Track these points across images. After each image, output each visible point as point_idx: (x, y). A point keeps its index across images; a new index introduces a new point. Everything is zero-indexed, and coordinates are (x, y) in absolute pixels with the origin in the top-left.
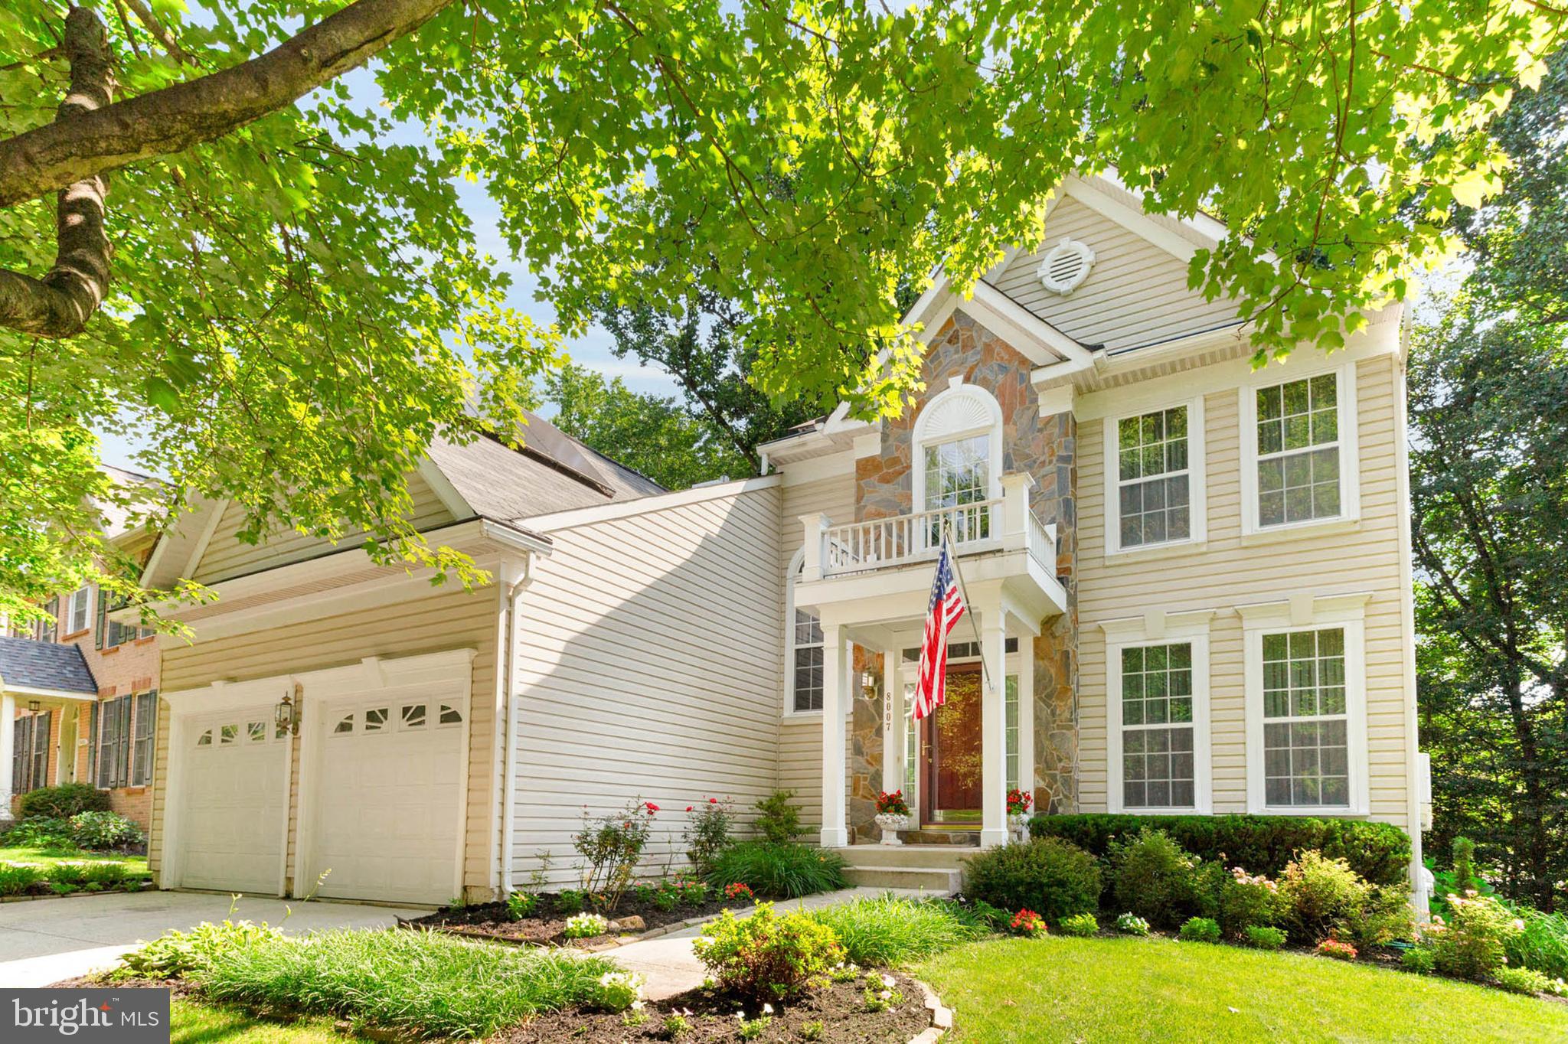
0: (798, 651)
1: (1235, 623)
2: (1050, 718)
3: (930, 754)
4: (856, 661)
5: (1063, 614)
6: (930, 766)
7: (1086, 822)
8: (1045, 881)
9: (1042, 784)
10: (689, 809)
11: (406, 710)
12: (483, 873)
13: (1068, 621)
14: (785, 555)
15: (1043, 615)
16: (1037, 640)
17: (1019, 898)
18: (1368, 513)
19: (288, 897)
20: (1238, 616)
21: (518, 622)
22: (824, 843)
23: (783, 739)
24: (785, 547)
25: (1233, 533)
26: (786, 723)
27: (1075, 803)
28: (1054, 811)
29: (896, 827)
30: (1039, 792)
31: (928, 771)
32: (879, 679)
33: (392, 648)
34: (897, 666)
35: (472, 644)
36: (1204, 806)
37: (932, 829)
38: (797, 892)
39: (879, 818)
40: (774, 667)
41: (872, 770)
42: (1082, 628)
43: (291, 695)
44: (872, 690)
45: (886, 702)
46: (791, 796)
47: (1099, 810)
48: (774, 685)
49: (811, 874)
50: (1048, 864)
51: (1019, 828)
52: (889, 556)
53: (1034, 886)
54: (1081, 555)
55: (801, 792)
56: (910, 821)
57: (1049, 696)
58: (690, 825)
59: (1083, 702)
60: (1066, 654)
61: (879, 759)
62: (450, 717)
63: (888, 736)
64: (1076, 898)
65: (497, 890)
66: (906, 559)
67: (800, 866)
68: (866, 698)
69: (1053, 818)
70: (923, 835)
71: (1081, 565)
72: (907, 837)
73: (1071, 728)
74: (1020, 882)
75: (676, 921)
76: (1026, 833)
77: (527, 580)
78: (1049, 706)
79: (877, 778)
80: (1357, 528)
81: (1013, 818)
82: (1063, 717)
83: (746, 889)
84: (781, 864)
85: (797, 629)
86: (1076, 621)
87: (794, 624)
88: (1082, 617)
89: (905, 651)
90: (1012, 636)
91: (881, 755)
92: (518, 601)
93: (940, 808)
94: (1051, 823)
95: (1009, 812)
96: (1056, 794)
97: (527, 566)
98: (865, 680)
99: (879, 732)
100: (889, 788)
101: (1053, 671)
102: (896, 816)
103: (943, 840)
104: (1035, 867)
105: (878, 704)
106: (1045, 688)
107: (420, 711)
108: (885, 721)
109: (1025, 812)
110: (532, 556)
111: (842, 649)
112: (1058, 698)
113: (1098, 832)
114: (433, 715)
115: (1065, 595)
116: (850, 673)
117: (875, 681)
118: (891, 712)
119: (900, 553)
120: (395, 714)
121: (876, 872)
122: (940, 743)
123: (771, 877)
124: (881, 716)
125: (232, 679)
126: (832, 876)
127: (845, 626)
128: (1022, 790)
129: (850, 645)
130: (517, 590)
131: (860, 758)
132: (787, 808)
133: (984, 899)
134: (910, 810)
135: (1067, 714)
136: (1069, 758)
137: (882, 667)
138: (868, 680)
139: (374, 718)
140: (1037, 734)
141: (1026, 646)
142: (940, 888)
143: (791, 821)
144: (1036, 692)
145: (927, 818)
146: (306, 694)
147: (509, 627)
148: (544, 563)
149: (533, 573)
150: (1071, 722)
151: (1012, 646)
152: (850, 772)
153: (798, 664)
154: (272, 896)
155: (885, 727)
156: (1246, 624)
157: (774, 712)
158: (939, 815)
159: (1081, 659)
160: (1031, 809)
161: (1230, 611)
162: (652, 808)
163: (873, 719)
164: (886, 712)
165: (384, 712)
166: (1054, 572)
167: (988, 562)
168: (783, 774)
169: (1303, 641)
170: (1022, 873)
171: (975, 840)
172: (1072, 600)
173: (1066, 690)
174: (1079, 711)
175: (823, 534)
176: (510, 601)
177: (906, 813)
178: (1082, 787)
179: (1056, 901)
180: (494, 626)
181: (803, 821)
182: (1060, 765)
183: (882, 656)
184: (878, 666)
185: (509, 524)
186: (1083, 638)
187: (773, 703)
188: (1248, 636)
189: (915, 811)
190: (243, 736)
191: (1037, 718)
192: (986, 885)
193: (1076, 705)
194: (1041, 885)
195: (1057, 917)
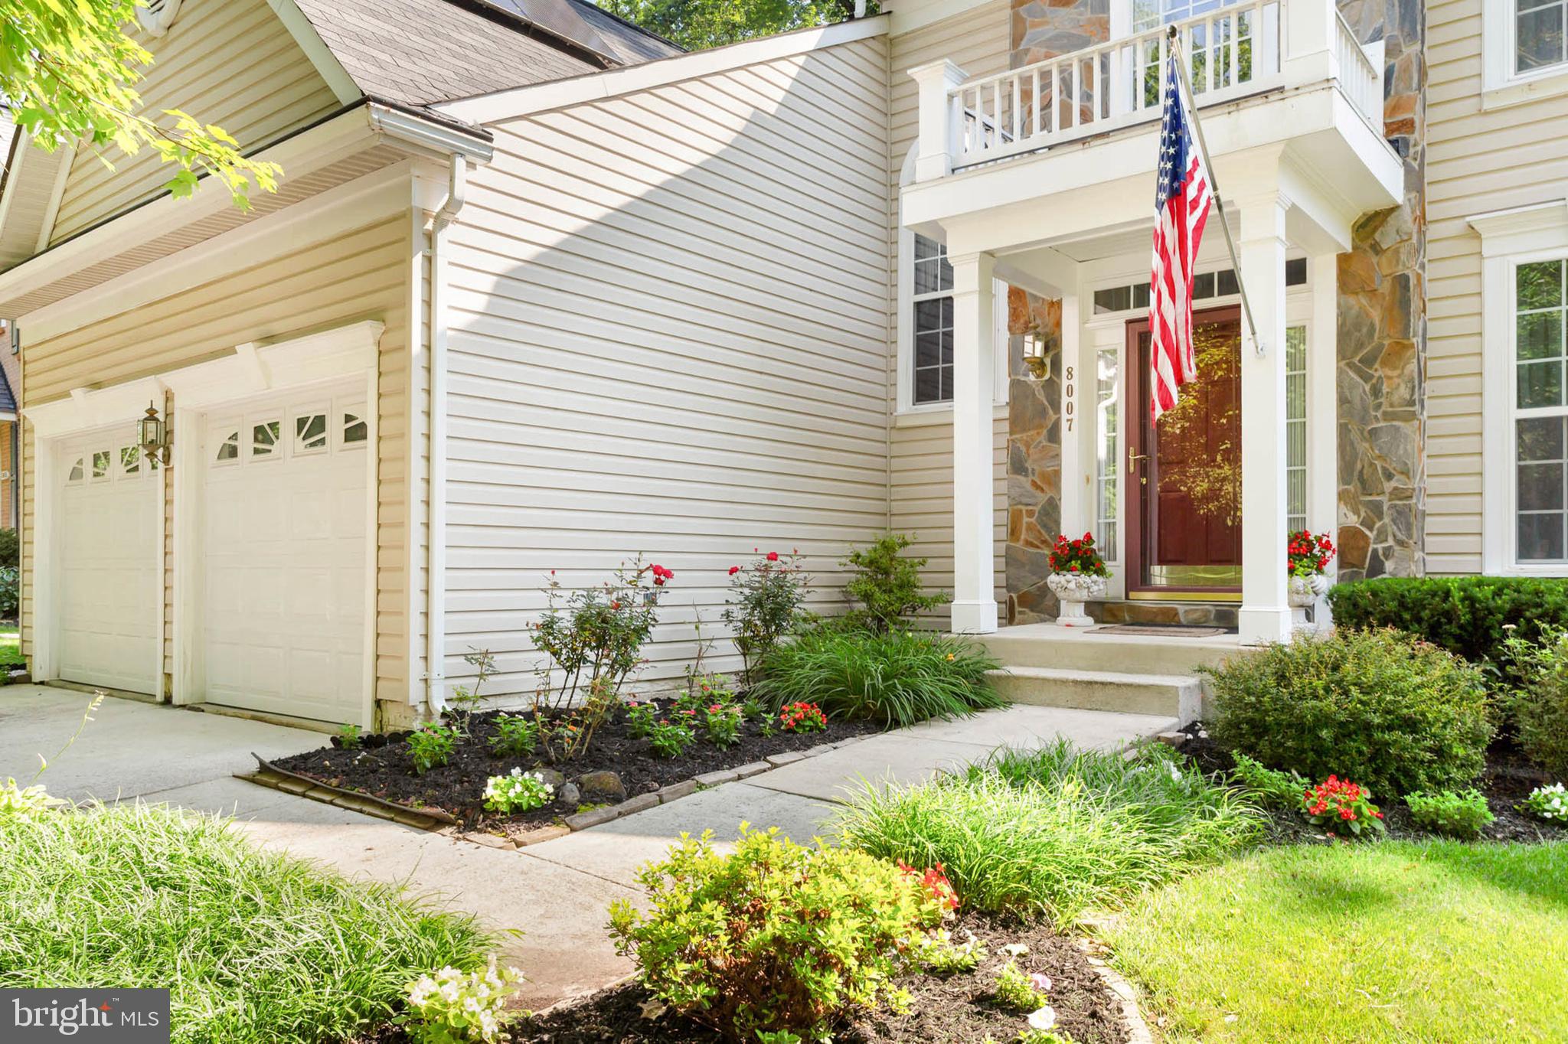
0: (918, 305)
2: (1370, 401)
3: (1143, 468)
4: (1014, 315)
5: (1395, 208)
6: (1144, 489)
7: (1447, 594)
8: (1377, 720)
9: (1353, 520)
10: (733, 571)
11: (301, 422)
12: (400, 680)
13: (1406, 219)
14: (897, 149)
15: (1357, 214)
16: (1343, 260)
17: (1320, 751)
19: (167, 701)
21: (444, 274)
22: (957, 626)
23: (896, 449)
24: (897, 135)
26: (899, 424)
27: (1418, 555)
28: (1376, 568)
29: (1084, 595)
30: (1346, 533)
31: (1139, 500)
32: (1052, 344)
33: (277, 328)
34: (1084, 321)
35: (375, 314)
37: (1145, 599)
38: (903, 718)
39: (1053, 579)
40: (880, 334)
41: (1042, 498)
42: (1433, 231)
43: (159, 406)
44: (1041, 364)
45: (1065, 383)
46: (905, 544)
47: (1467, 565)
48: (880, 363)
49: (927, 685)
50: (1382, 685)
51: (1310, 600)
52: (1065, 122)
53: (1357, 727)
54: (1432, 95)
55: (922, 536)
56: (1111, 584)
57: (1368, 361)
58: (735, 596)
59: (1433, 368)
60: (1402, 282)
61: (1053, 479)
62: (355, 432)
63: (1070, 440)
64: (1441, 753)
65: (421, 708)
66: (1098, 125)
67: (910, 671)
68: (1032, 377)
69: (1375, 581)
70: (1132, 609)
71: (1433, 115)
72: (1102, 612)
73: (1412, 416)
74: (1323, 720)
75: (682, 778)
76: (1324, 614)
77: (454, 205)
78: (1367, 378)
79: (1051, 512)
81: (1299, 581)
82: (1395, 398)
83: (816, 713)
84: (877, 668)
85: (917, 269)
86: (1422, 220)
87: (912, 261)
88: (1431, 213)
89: (1097, 294)
90: (1296, 255)
91: (1057, 474)
92: (442, 238)
93: (1161, 562)
94: (1374, 594)
95: (1291, 571)
96: (1381, 536)
97: (452, 179)
98: (1028, 348)
99: (1054, 435)
100: (1072, 529)
101: (1376, 315)
102: (1084, 578)
103: (1165, 620)
104: (1355, 692)
105: (1052, 389)
106: (1361, 346)
107: (319, 423)
108: (1064, 416)
109: (1319, 570)
110: (460, 163)
111: (986, 293)
112: (1384, 364)
113: (1473, 611)
114: (335, 429)
115: (1401, 171)
116: (1004, 336)
117: (1046, 349)
118: (1074, 399)
119: (1086, 116)
120: (288, 429)
121: (1045, 680)
122: (1161, 447)
123: (859, 688)
124: (1056, 407)
125: (96, 385)
126: (966, 687)
127: (990, 253)
128: (1315, 530)
129: (1002, 289)
130: (441, 222)
131: (1021, 478)
132: (903, 561)
133: (1249, 750)
134: (1108, 565)
135: (1404, 392)
136: (1406, 473)
137: (1058, 324)
138: (1034, 348)
139: (264, 435)
140: (1343, 430)
141: (1323, 274)
142: (1162, 714)
143: (906, 585)
144: (1342, 353)
145: (1138, 578)
146: (178, 403)
147: (429, 281)
148: (481, 174)
149: (462, 190)
150: (1410, 409)
151: (1296, 272)
152: (1005, 502)
153: (919, 326)
154: (144, 697)
155: (1064, 425)
157: (879, 405)
158: (1160, 574)
159: (1431, 290)
160: (1332, 565)
162: (662, 574)
163: (1043, 413)
164: (1065, 400)
165: (273, 426)
166: (1380, 129)
167: (1254, 115)
168: (896, 507)
170: (1329, 704)
171: (1227, 621)
172: (1415, 181)
173: (1401, 348)
174: (1427, 385)
175: (951, 97)
176: (430, 238)
177: (1100, 571)
178: (1431, 524)
179: (1400, 758)
180: (405, 282)
181: (926, 585)
182: (1388, 486)
183: (1059, 304)
184: (1051, 321)
185: (423, 112)
186: (1433, 251)
187: (879, 391)
189: (1117, 568)
190: (116, 468)
191: (1343, 401)
192: (1250, 721)
193: (1422, 373)
194: (1368, 727)
195: (1403, 791)
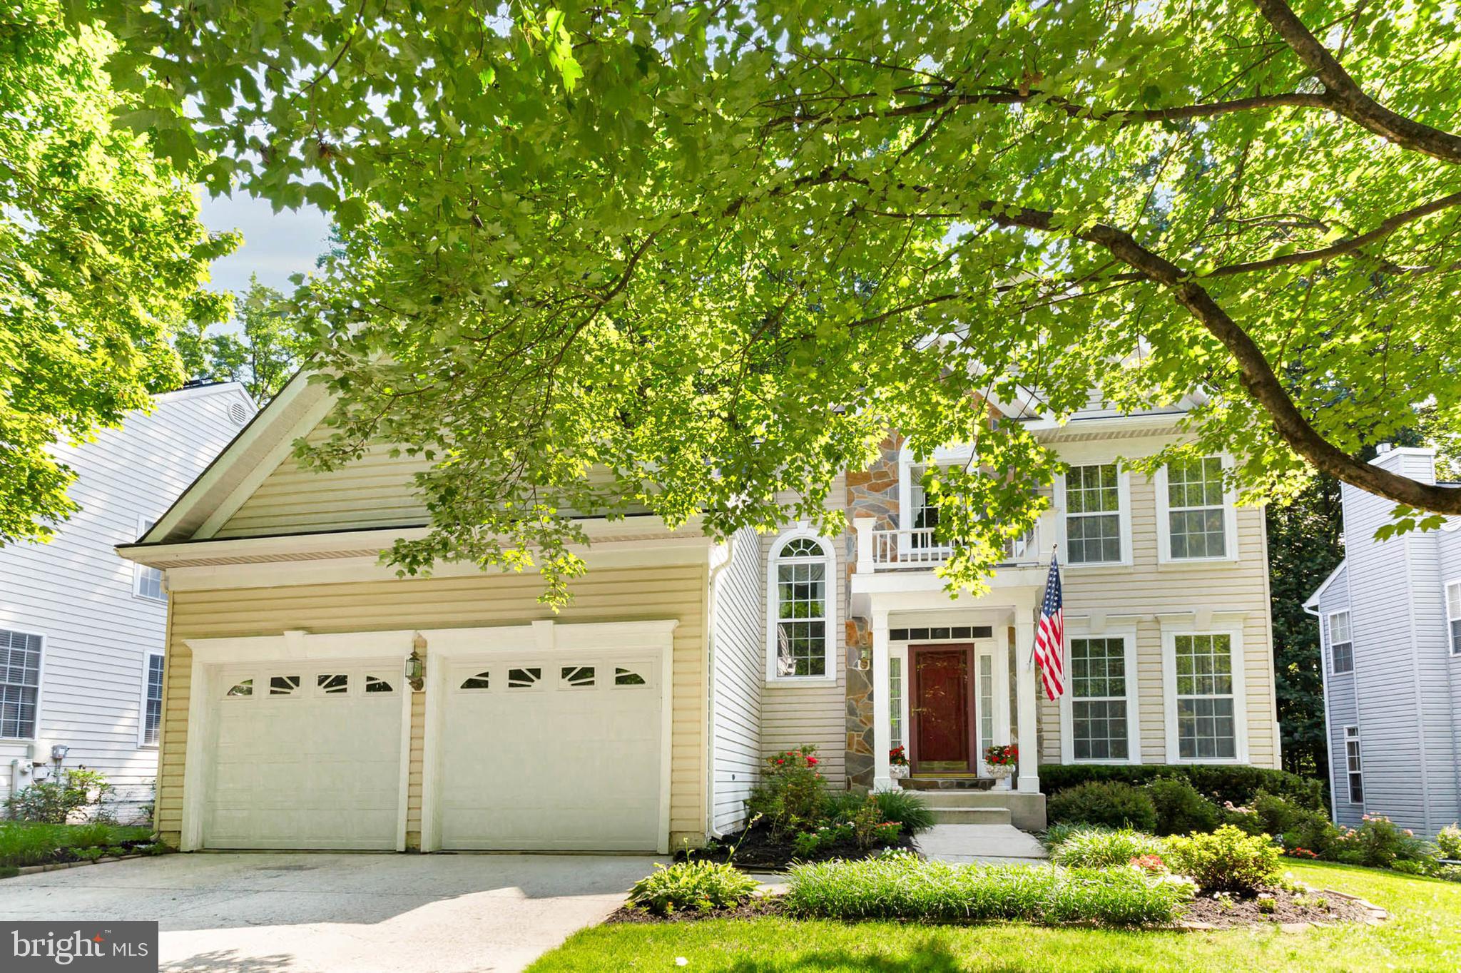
0: (779, 624)
1: (1156, 626)
11: (566, 670)
12: (697, 819)
16: (1011, 629)
18: (1245, 556)
19: (411, 850)
20: (1157, 621)
23: (765, 700)
25: (1153, 560)
36: (1135, 758)
37: (920, 777)
41: (865, 729)
44: (866, 662)
47: (1055, 761)
61: (870, 719)
62: (629, 680)
65: (707, 834)
68: (860, 668)
80: (1236, 566)
85: (779, 605)
87: (777, 600)
91: (873, 716)
99: (870, 697)
105: (870, 675)
107: (588, 672)
114: (606, 677)
120: (551, 673)
124: (872, 684)
125: (306, 630)
131: (854, 718)
138: (863, 654)
139: (520, 676)
142: (1003, 823)
144: (1011, 669)
146: (432, 650)
152: (844, 730)
153: (779, 635)
156: (1163, 627)
161: (1150, 617)
163: (866, 686)
165: (536, 671)
169: (1203, 641)
183: (872, 634)
188: (1164, 636)
190: (309, 688)
191: (1012, 690)
